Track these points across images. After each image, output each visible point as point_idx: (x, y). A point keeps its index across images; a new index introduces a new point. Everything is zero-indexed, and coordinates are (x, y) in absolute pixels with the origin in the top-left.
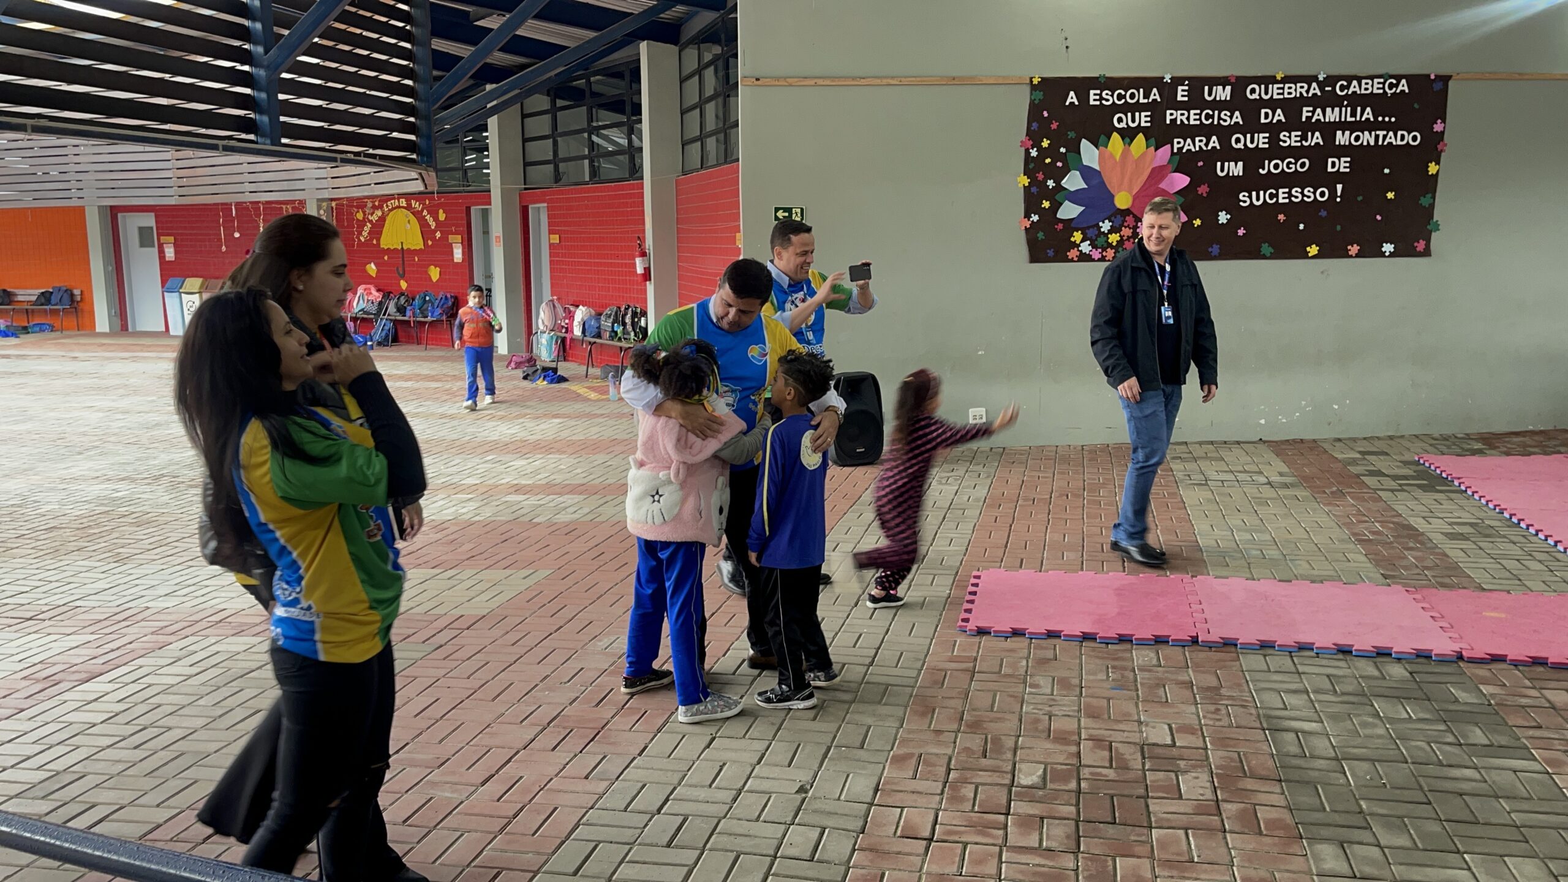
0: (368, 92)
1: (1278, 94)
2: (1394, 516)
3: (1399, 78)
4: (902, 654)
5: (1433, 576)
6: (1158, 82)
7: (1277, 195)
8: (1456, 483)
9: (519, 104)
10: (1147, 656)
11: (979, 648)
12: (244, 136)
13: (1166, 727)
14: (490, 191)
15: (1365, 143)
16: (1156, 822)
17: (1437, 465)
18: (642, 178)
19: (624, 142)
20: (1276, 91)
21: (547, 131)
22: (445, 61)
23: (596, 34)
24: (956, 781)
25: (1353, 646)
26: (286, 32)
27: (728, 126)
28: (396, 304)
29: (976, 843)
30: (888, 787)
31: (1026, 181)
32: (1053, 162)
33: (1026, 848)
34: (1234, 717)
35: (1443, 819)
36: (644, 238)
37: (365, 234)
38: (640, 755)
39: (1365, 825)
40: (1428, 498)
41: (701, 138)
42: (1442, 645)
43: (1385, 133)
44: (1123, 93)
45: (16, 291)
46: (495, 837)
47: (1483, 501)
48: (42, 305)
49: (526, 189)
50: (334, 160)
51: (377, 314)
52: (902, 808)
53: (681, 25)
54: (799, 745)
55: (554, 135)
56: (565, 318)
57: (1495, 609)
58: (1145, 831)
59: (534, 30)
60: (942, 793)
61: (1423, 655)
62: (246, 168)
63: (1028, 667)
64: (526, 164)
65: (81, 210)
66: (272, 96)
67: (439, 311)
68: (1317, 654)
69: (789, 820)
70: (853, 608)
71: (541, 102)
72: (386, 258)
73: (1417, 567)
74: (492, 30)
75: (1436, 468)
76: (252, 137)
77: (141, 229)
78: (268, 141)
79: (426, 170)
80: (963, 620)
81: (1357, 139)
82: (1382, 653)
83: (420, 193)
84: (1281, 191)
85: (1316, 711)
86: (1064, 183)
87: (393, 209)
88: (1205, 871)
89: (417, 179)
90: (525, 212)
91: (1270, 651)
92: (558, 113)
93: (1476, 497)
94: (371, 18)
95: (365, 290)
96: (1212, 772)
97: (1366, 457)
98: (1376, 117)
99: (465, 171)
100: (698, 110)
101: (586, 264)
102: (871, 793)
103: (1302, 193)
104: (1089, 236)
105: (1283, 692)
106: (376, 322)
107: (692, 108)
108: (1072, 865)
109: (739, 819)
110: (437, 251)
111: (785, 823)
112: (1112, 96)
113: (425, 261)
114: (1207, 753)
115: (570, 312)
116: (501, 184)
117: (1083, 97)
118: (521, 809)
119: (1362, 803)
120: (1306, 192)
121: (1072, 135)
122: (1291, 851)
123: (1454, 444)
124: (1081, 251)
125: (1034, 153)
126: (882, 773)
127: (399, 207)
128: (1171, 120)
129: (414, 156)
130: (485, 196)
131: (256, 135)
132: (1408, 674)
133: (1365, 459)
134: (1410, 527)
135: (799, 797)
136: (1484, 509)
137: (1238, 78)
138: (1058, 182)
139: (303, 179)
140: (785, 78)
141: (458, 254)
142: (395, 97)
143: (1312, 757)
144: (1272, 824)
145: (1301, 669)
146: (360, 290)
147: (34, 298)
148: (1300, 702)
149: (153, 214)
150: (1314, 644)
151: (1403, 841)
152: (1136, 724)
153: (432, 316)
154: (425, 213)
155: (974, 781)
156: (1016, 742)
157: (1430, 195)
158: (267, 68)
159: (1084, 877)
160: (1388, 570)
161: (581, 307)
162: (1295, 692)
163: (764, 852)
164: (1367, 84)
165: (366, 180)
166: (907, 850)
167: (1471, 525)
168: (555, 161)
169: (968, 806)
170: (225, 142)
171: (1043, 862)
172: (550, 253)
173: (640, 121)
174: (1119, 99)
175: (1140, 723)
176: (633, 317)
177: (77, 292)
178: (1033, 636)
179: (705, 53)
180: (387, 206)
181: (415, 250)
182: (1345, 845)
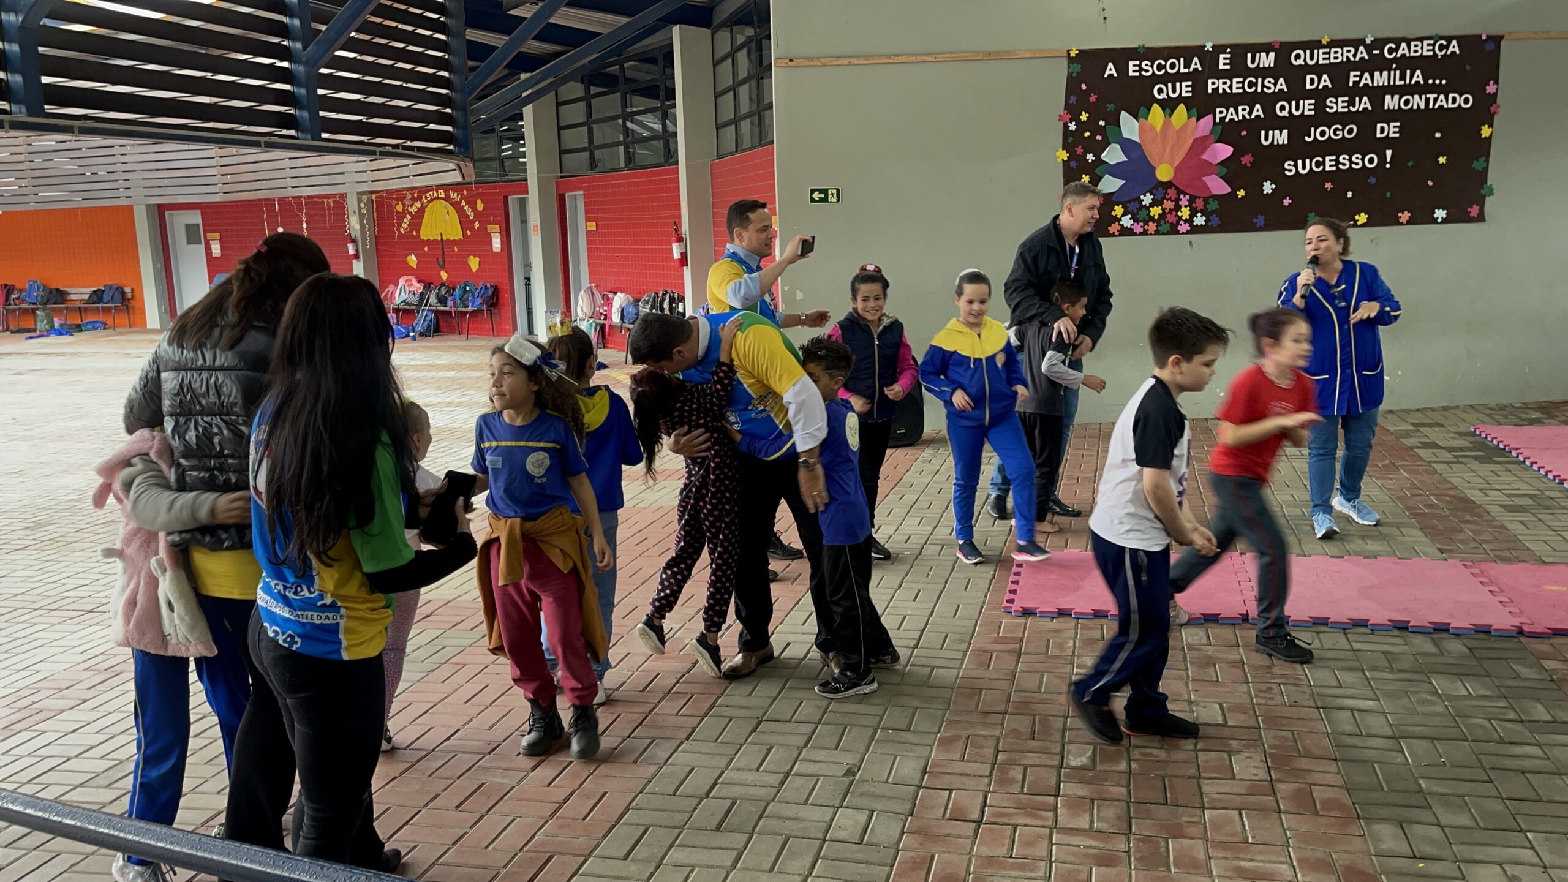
0: (404, 85)
1: (1324, 59)
2: (1447, 489)
3: (1449, 39)
4: (947, 636)
5: (1491, 550)
6: (1199, 51)
7: (1323, 163)
8: (1514, 454)
9: (554, 93)
10: (1197, 635)
11: (1025, 629)
12: (285, 132)
13: (1217, 706)
14: (526, 180)
15: (1415, 107)
16: (1208, 802)
17: (1493, 435)
18: (677, 163)
19: (658, 127)
20: (1321, 56)
21: (582, 119)
22: (479, 52)
23: (628, 20)
24: (1005, 763)
25: (1409, 622)
26: (323, 28)
27: (762, 108)
28: (437, 294)
29: (1026, 825)
30: (936, 769)
31: (1064, 155)
32: (1093, 136)
33: (1077, 830)
34: (1287, 695)
35: (1504, 797)
36: (680, 222)
37: (405, 225)
38: (687, 739)
39: (1425, 804)
40: (1485, 470)
41: (736, 121)
42: (1502, 619)
43: (1436, 96)
44: (1163, 63)
45: (69, 290)
46: (547, 822)
47: (1542, 472)
48: (94, 303)
49: (562, 177)
50: (373, 153)
51: (419, 305)
52: (951, 791)
53: (712, 8)
54: (846, 728)
55: (589, 122)
56: (603, 305)
57: (1556, 583)
58: (1199, 812)
59: (567, 17)
60: (991, 775)
61: (1485, 631)
62: (287, 163)
63: (1075, 647)
64: (562, 152)
65: (129, 209)
66: (312, 92)
67: (479, 301)
68: (1372, 630)
69: (837, 802)
70: (897, 590)
71: (575, 89)
72: (426, 249)
73: (1474, 540)
74: (526, 18)
75: (1493, 438)
76: (292, 132)
77: (188, 226)
78: (309, 136)
79: (463, 161)
80: (1008, 601)
81: (1407, 102)
82: (1441, 629)
83: (459, 184)
84: (1328, 158)
85: (1372, 689)
86: (1104, 156)
87: (432, 200)
88: (1260, 853)
89: (454, 170)
90: (561, 199)
91: (1324, 628)
92: (592, 100)
93: (1535, 467)
94: (406, 10)
95: (406, 281)
96: (1265, 752)
97: (1420, 428)
98: (1426, 80)
99: (502, 161)
100: (732, 93)
101: (623, 250)
102: (919, 775)
103: (1350, 160)
104: (1130, 209)
105: (1338, 670)
106: (418, 313)
107: (725, 91)
108: (1123, 846)
109: (787, 803)
110: (476, 241)
111: (833, 807)
112: (1152, 66)
113: (463, 251)
114: (1260, 732)
115: (608, 299)
116: (538, 173)
117: (1122, 69)
118: (571, 794)
119: (1421, 782)
120: (1354, 159)
121: (1111, 107)
122: (1349, 832)
123: (1511, 414)
124: (1122, 225)
125: (1072, 127)
126: (930, 756)
127: (438, 198)
128: (1213, 89)
129: (451, 147)
130: (522, 186)
131: (297, 130)
132: (1467, 650)
133: (1418, 431)
134: (1466, 500)
135: (846, 780)
136: (1544, 480)
137: (1282, 44)
138: (1097, 155)
139: (343, 173)
140: (819, 58)
141: (497, 244)
142: (431, 89)
143: (1369, 735)
144: (1329, 804)
145: (1356, 646)
146: (402, 281)
147: (86, 297)
148: (1355, 680)
149: (199, 212)
150: (1368, 620)
151: (1464, 820)
152: (1186, 704)
153: (472, 306)
154: (463, 203)
155: (1022, 763)
156: (1065, 723)
157: (1483, 159)
158: (306, 64)
159: (1136, 859)
160: (1445, 544)
161: (619, 294)
162: (1350, 669)
163: (813, 836)
164: (1416, 46)
165: (404, 172)
166: (955, 832)
167: (1530, 496)
168: (591, 148)
169: (1016, 788)
170: (267, 139)
171: (1093, 843)
172: (588, 241)
173: (674, 106)
174: (1159, 69)
175: (1190, 702)
176: (670, 303)
177: (128, 290)
178: (1080, 616)
179: (738, 36)
180: (426, 198)
181: (454, 241)
182: (1404, 825)
